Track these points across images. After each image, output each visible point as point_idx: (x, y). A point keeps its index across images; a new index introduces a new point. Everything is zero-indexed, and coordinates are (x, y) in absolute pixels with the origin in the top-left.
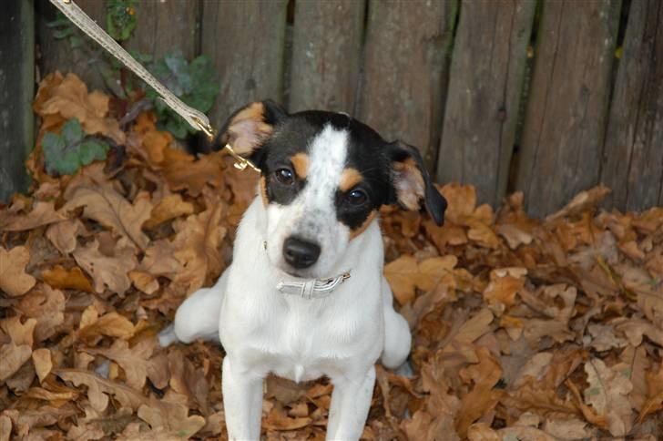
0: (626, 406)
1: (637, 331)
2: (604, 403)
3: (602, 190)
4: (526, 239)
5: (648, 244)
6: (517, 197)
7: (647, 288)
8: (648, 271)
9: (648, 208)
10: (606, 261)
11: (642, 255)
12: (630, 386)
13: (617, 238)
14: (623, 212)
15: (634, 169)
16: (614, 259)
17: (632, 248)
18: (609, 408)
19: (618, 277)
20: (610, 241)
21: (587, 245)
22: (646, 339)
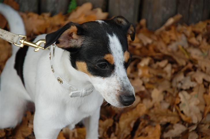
0: (197, 110)
1: (200, 77)
2: (188, 110)
3: (179, 16)
4: (149, 41)
5: (200, 38)
6: (143, 22)
7: (202, 58)
8: (201, 50)
9: (198, 22)
10: (183, 47)
11: (198, 43)
12: (198, 101)
13: (186, 36)
14: (188, 25)
15: (192, 6)
16: (186, 46)
17: (194, 40)
18: (190, 111)
19: (189, 54)
20: (184, 38)
21: (175, 41)
22: (204, 80)
